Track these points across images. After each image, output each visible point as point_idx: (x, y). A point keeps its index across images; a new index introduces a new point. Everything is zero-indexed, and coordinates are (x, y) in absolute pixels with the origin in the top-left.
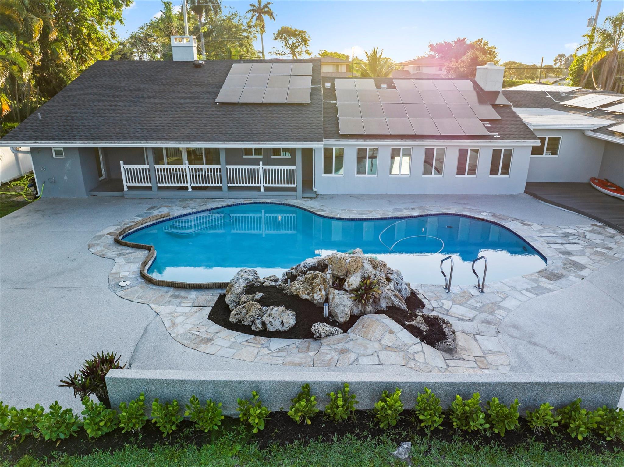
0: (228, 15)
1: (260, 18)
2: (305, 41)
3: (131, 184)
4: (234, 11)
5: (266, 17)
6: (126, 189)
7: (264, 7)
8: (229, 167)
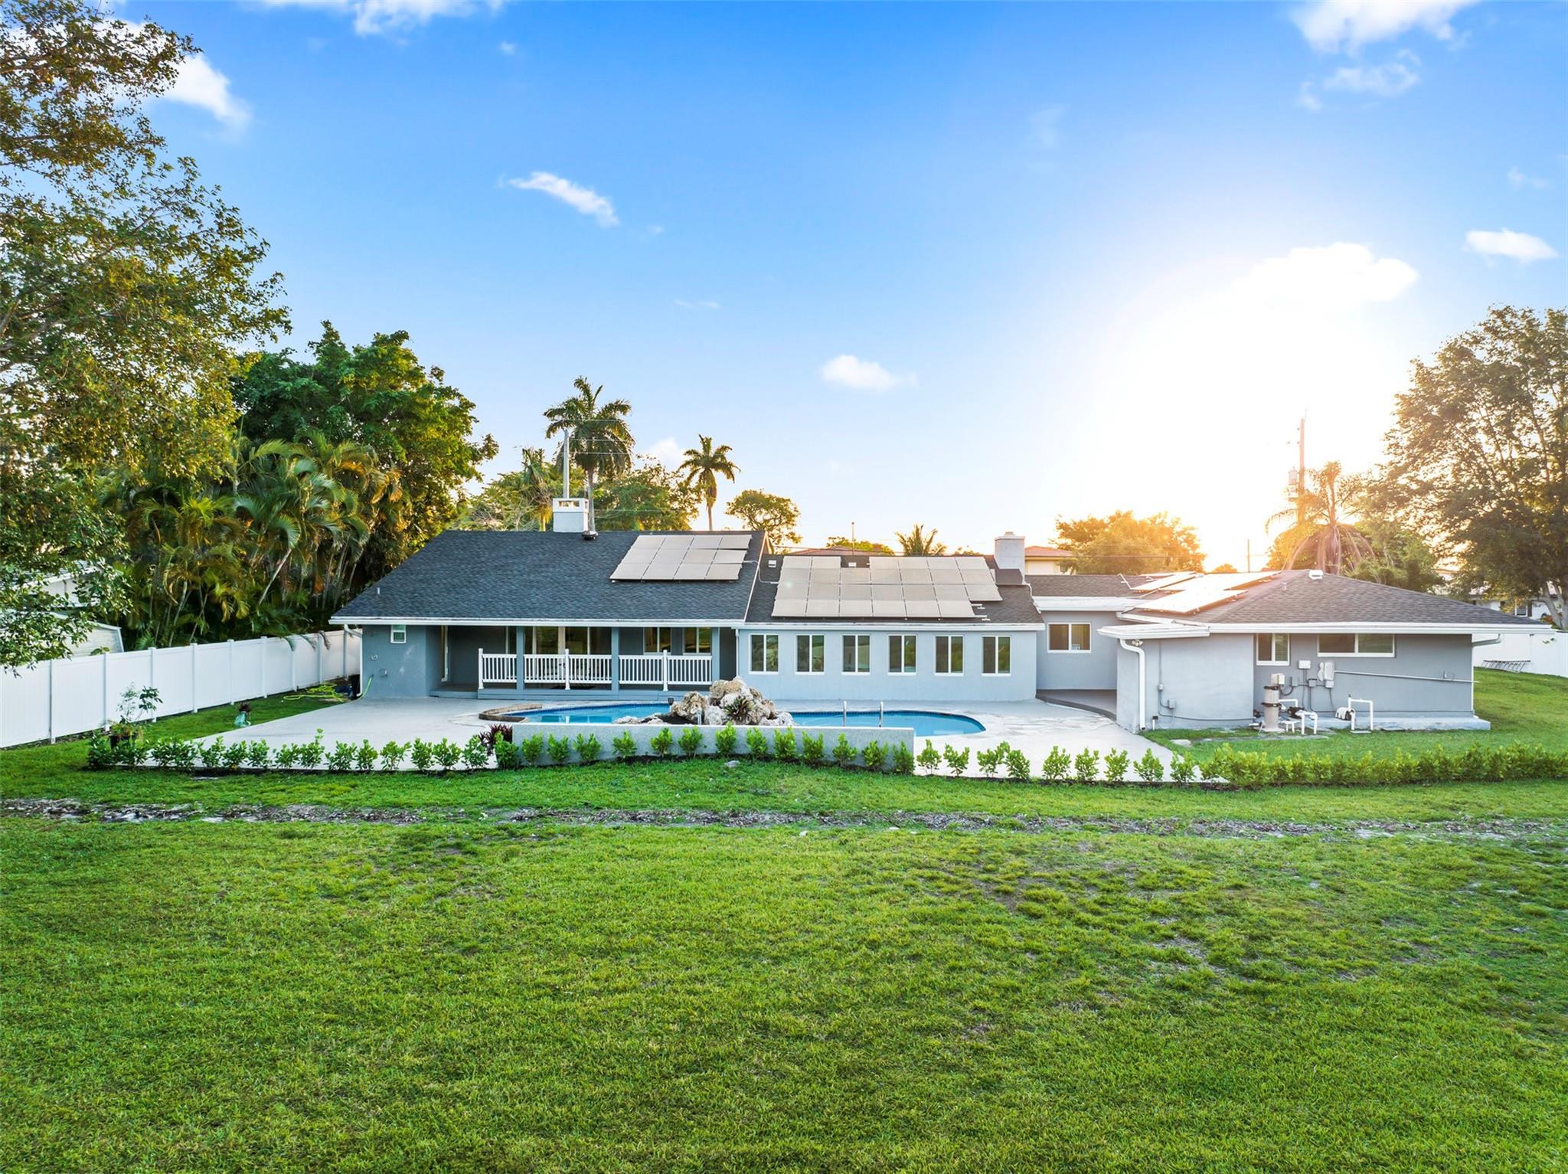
0: (643, 470)
1: (707, 476)
2: (789, 517)
3: (490, 681)
4: (654, 464)
5: (719, 475)
6: (481, 686)
7: (715, 457)
8: (622, 657)
